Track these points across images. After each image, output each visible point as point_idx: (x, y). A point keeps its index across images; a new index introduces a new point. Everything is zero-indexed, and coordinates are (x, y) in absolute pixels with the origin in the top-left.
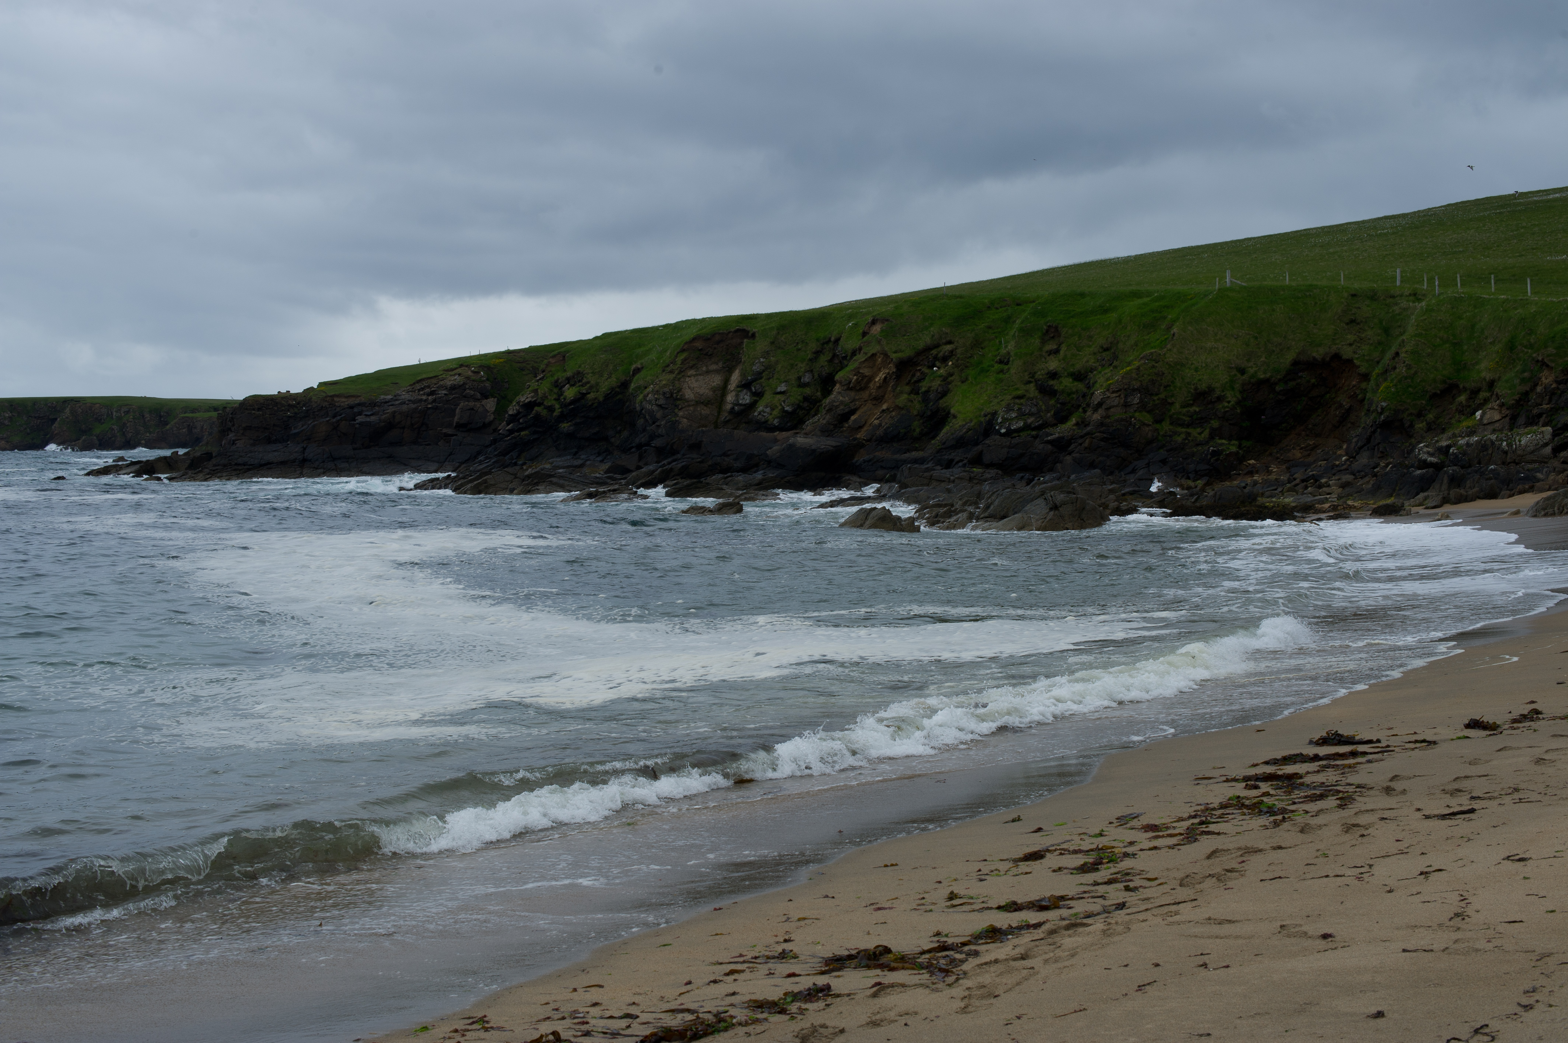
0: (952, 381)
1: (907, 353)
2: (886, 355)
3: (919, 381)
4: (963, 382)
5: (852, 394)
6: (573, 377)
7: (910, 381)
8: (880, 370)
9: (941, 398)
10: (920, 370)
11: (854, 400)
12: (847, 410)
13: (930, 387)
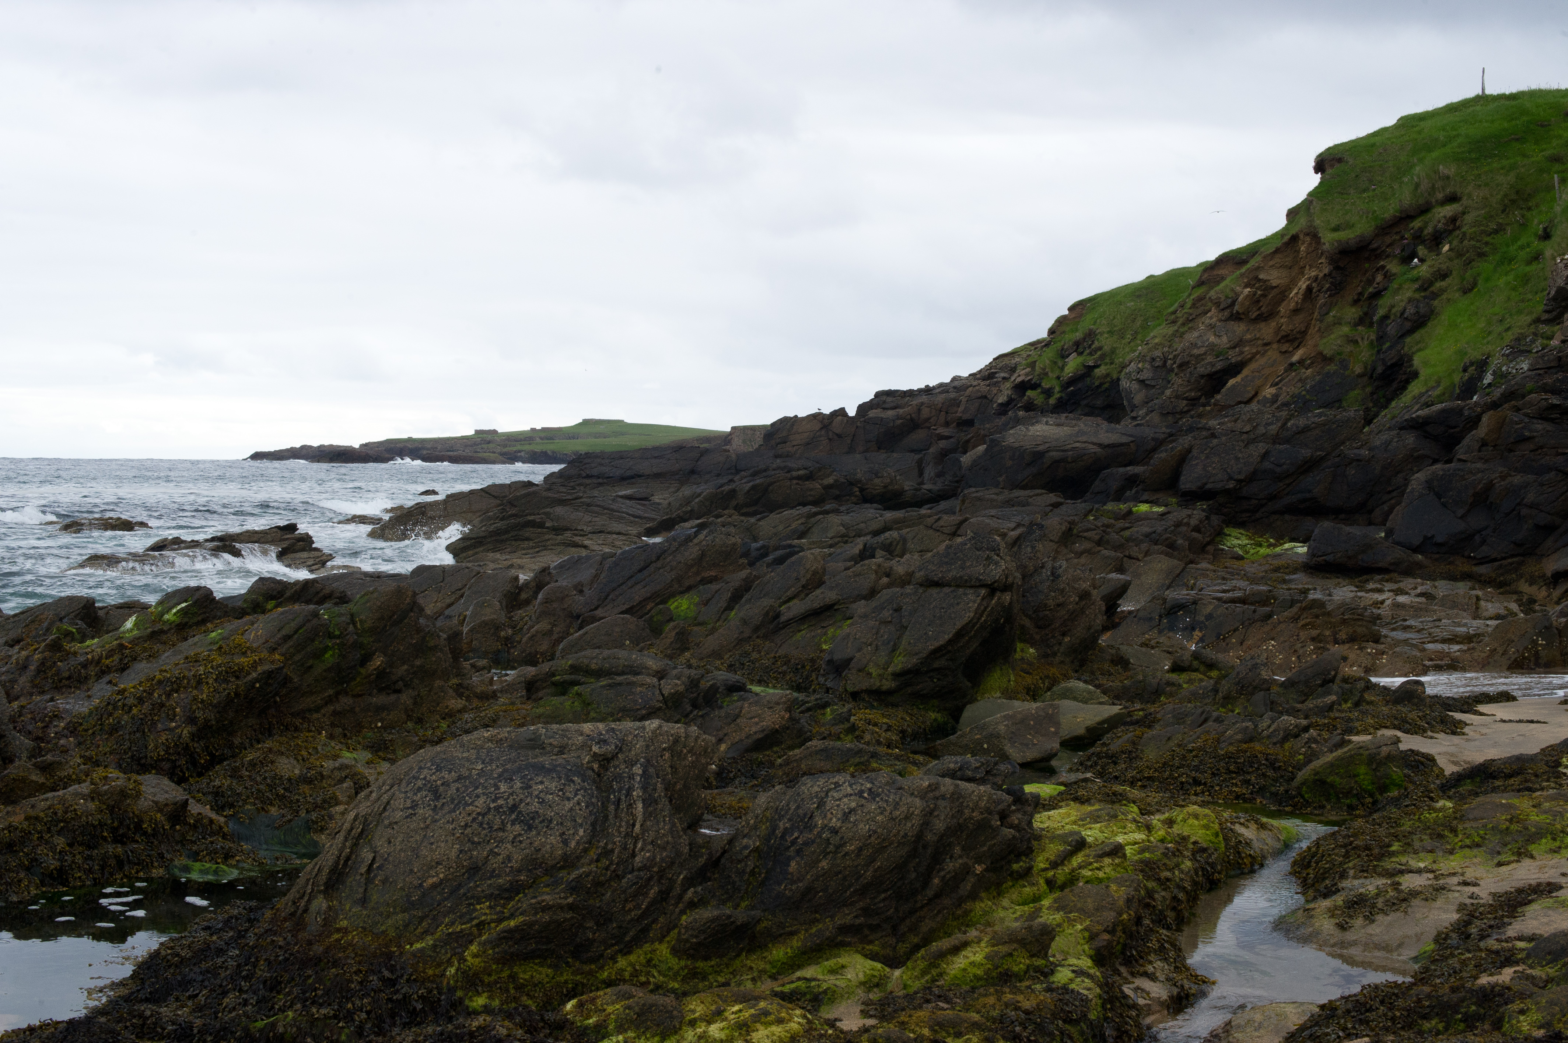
0: (1443, 291)
1: (1362, 228)
2: (1315, 237)
3: (1377, 295)
4: (1466, 291)
5: (1239, 328)
6: (1084, 339)
7: (1361, 294)
8: (1303, 274)
9: (1411, 331)
10: (1383, 267)
11: (1239, 343)
12: (1219, 366)
13: (1393, 306)
